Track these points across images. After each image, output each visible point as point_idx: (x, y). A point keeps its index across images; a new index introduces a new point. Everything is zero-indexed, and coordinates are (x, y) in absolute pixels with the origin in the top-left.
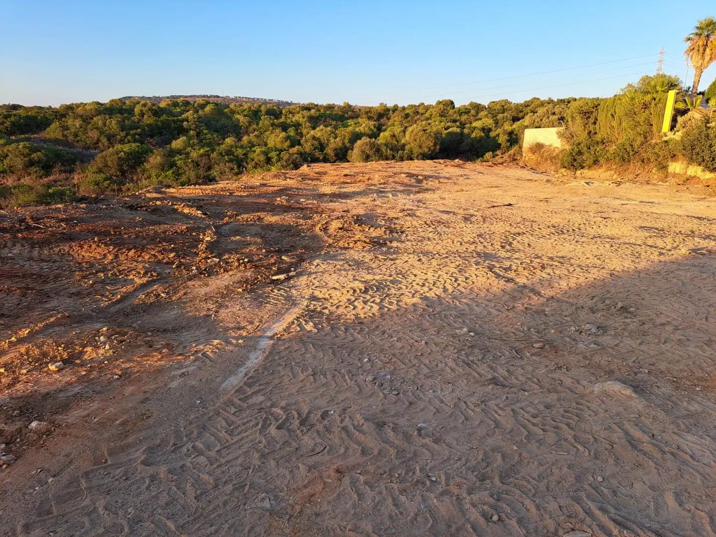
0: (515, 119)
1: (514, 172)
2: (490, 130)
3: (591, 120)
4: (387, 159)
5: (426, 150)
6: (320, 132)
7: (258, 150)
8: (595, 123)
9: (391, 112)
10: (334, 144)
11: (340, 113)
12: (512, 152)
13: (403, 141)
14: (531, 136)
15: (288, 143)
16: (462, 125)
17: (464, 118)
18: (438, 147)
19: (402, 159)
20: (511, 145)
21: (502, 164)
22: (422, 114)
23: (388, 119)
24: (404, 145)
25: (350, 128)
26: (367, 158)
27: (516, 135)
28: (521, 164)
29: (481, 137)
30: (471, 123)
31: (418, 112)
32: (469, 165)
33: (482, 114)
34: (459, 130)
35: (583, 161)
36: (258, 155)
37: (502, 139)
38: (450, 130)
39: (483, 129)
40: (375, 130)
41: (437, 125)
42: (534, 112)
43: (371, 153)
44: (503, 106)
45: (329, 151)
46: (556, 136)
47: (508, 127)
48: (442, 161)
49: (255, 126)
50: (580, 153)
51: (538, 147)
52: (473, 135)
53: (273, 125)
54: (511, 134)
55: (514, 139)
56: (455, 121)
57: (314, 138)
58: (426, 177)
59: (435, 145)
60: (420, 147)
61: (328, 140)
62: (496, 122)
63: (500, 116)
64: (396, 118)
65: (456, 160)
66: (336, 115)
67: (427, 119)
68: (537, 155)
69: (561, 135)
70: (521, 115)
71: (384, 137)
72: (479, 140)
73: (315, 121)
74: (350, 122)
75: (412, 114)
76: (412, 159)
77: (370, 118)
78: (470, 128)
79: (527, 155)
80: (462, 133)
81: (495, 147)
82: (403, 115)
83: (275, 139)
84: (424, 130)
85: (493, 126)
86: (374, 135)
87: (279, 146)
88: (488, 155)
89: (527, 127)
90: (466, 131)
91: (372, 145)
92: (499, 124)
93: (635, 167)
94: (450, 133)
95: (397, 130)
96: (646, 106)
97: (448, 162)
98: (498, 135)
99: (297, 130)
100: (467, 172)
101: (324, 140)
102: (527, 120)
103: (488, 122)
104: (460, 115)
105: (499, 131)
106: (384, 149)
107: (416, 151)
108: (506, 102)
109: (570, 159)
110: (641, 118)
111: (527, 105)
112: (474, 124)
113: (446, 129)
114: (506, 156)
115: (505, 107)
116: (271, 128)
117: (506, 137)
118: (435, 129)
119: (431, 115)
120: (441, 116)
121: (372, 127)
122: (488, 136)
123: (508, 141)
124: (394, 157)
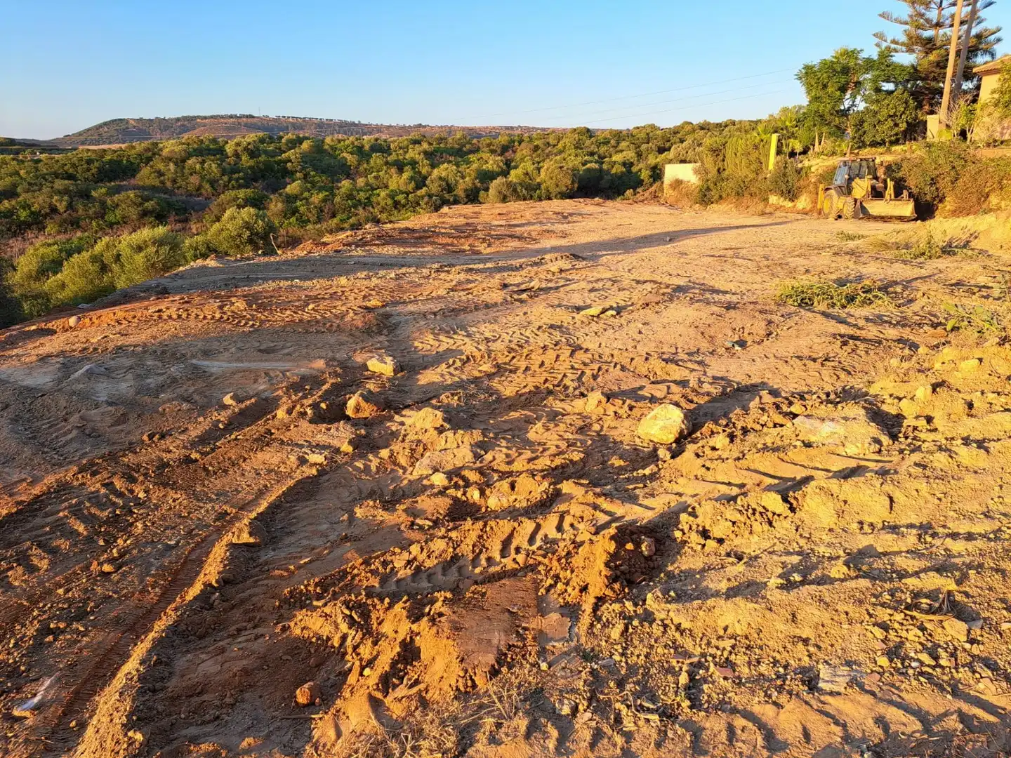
0: (661, 150)
1: (653, 210)
2: (632, 164)
3: (720, 158)
4: (525, 199)
5: (564, 189)
6: (445, 170)
7: (383, 194)
8: (723, 160)
9: (516, 144)
10: (463, 185)
11: (457, 146)
12: (653, 188)
13: (538, 180)
14: (673, 172)
15: (413, 185)
16: (602, 158)
17: (603, 150)
18: (576, 185)
19: (540, 199)
20: (654, 180)
21: (642, 201)
22: (554, 146)
23: (516, 153)
24: (539, 184)
25: (475, 166)
26: (504, 199)
27: (659, 170)
28: (662, 201)
29: (622, 172)
30: (611, 156)
31: (548, 143)
32: (610, 203)
33: (623, 145)
34: (597, 166)
35: (712, 197)
36: (384, 199)
37: (645, 175)
38: (588, 165)
39: (624, 164)
40: (504, 167)
41: (574, 161)
42: (682, 141)
43: (508, 193)
44: (648, 134)
45: (460, 192)
46: (693, 172)
47: (652, 160)
48: (582, 200)
49: (365, 165)
51: (677, 183)
52: (613, 171)
53: (387, 163)
54: (654, 168)
55: (657, 174)
56: (592, 154)
57: (440, 178)
59: (573, 183)
60: (557, 186)
61: (457, 182)
62: (639, 155)
63: (644, 147)
64: (523, 151)
65: (597, 199)
66: (452, 148)
67: (561, 152)
68: (676, 192)
69: (697, 172)
70: (668, 145)
71: (514, 175)
72: (620, 177)
73: (434, 157)
74: (472, 157)
75: (542, 146)
76: (550, 199)
77: (493, 152)
78: (609, 163)
79: (668, 193)
80: (601, 170)
81: (636, 183)
82: (532, 147)
83: (397, 181)
84: (561, 167)
85: (634, 160)
86: (505, 173)
87: (403, 188)
88: (629, 192)
89: (670, 162)
90: (605, 167)
91: (506, 185)
92: (644, 156)
93: (747, 199)
94: (588, 169)
95: (530, 168)
97: (588, 200)
98: (640, 170)
99: (413, 168)
100: (606, 209)
101: (451, 180)
102: (671, 154)
103: (630, 155)
104: (598, 147)
105: (641, 166)
106: (519, 189)
107: (554, 190)
108: (653, 127)
109: (701, 194)
111: (675, 131)
112: (614, 158)
113: (584, 165)
114: (647, 194)
115: (651, 135)
116: (385, 168)
117: (648, 172)
118: (570, 165)
119: (564, 147)
120: (576, 148)
121: (501, 164)
122: (629, 172)
123: (651, 176)
124: (531, 198)
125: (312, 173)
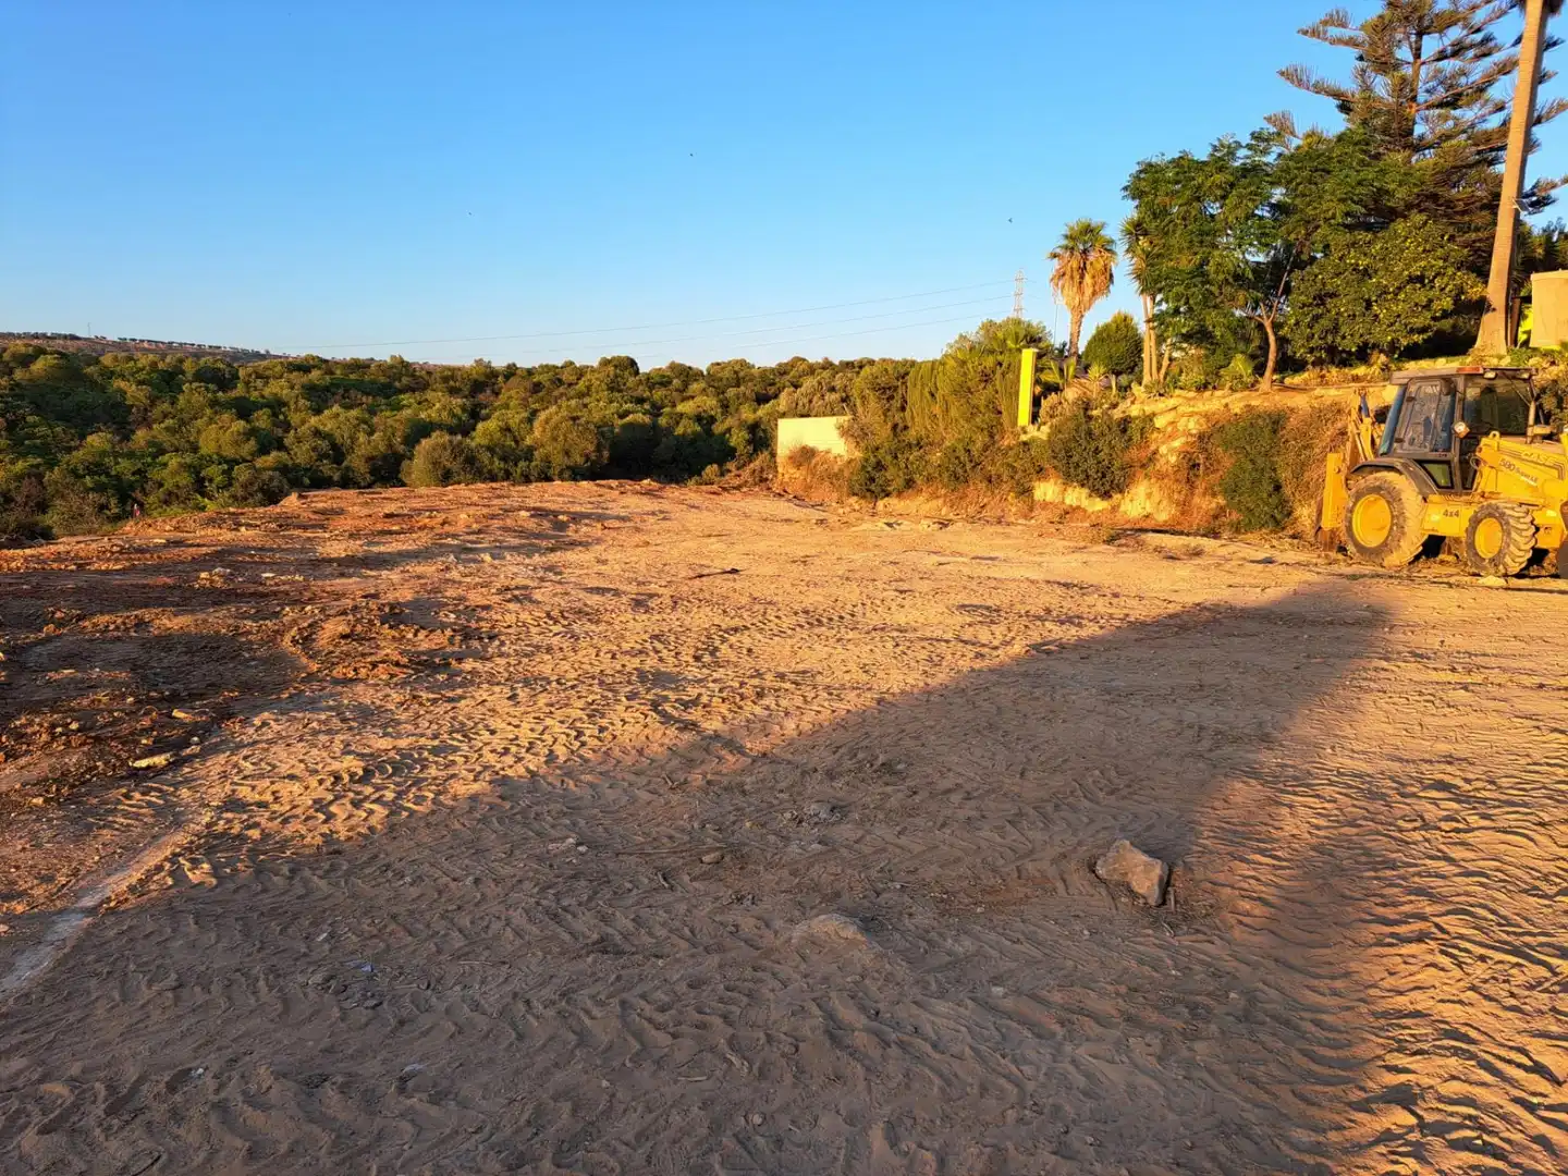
0: (762, 399)
1: (761, 505)
2: (712, 420)
3: (897, 403)
4: (493, 479)
5: (580, 460)
6: (334, 420)
7: (174, 461)
8: (903, 409)
9: (500, 379)
10: (367, 445)
11: (382, 379)
12: (756, 464)
13: (528, 441)
14: (791, 434)
15: (252, 444)
16: (656, 411)
17: (658, 394)
18: (606, 454)
19: (527, 480)
20: (755, 450)
21: (738, 488)
22: (570, 385)
23: (497, 394)
24: (531, 450)
25: (407, 413)
26: (446, 478)
27: (764, 431)
28: (776, 488)
29: (694, 433)
30: (674, 406)
31: (560, 380)
32: (673, 492)
33: (695, 387)
34: (647, 419)
35: (888, 482)
36: (173, 474)
37: (738, 439)
38: (629, 418)
39: (699, 418)
40: (464, 417)
41: (602, 408)
42: (796, 386)
43: (455, 466)
44: (736, 372)
45: (356, 462)
46: (835, 433)
47: (748, 414)
48: (614, 483)
49: (166, 406)
50: (879, 466)
51: (805, 455)
52: (679, 430)
53: (214, 403)
54: (754, 428)
55: (761, 439)
56: (640, 401)
57: (317, 433)
58: (576, 518)
59: (599, 448)
60: (567, 453)
61: (353, 439)
62: (725, 406)
63: (731, 392)
64: (512, 393)
65: (646, 482)
66: (373, 382)
67: (581, 395)
68: (803, 470)
69: (845, 432)
70: (772, 390)
71: (485, 430)
72: (693, 440)
73: (319, 397)
74: (406, 398)
75: (547, 384)
76: (549, 479)
77: (453, 391)
78: (670, 415)
79: (786, 472)
80: (655, 426)
81: (723, 454)
82: (528, 384)
83: (219, 435)
84: (574, 419)
85: (717, 412)
86: (466, 430)
87: (229, 452)
88: (711, 470)
89: (783, 415)
90: (663, 421)
91: (457, 450)
92: (732, 409)
93: (977, 490)
94: (631, 425)
95: (515, 417)
96: (986, 378)
97: (629, 485)
98: (729, 430)
99: (275, 415)
100: (666, 505)
101: (342, 435)
102: (783, 402)
103: (709, 403)
104: (651, 389)
105: (730, 421)
106: (485, 457)
107: (559, 460)
108: (743, 363)
109: (862, 477)
110: (980, 399)
111: (782, 370)
112: (680, 408)
113: (622, 416)
114: (746, 473)
115: (742, 374)
116: (208, 411)
117: (745, 435)
118: (596, 417)
119: (589, 388)
120: (611, 389)
121: (458, 411)
122: (709, 432)
123: (749, 442)
124: (507, 476)
125: (30, 419)
